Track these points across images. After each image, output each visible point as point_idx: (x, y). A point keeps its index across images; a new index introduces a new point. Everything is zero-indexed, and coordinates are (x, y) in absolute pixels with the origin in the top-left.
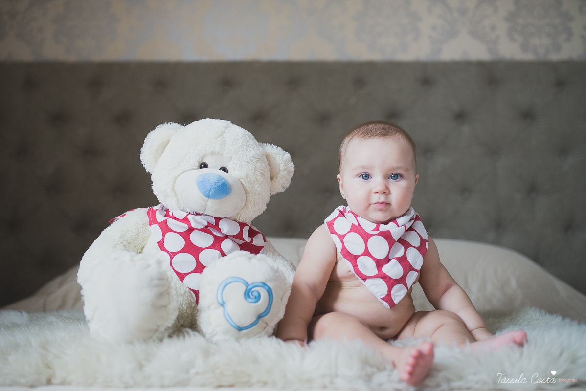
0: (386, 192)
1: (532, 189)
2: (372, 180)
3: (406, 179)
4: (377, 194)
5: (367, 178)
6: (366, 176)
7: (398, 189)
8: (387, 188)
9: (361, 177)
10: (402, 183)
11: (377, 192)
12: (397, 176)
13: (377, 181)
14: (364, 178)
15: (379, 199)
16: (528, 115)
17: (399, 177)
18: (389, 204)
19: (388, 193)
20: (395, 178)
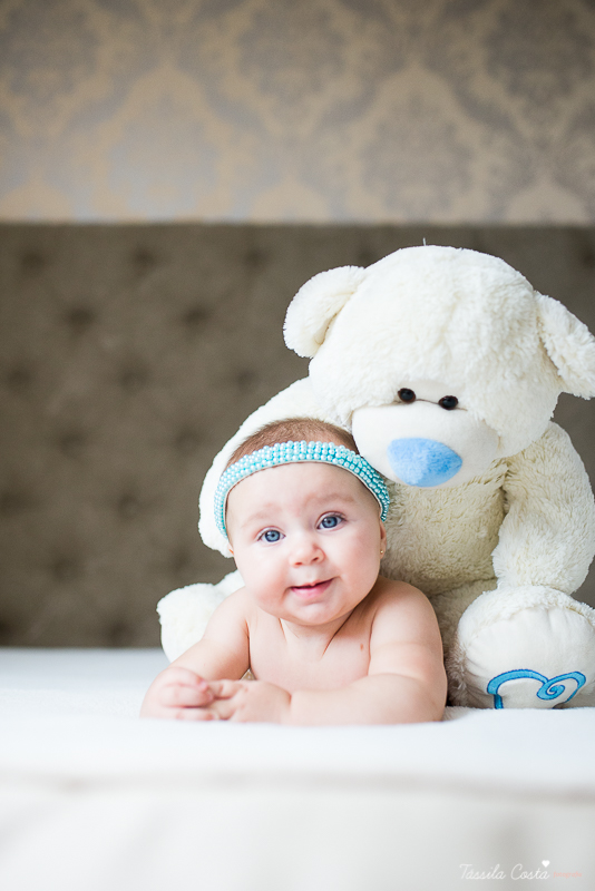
0: (318, 559)
2: (286, 539)
3: (355, 521)
4: (301, 568)
5: (276, 537)
6: (273, 535)
8: (316, 547)
9: (264, 538)
10: (347, 532)
11: (299, 564)
12: (334, 520)
13: (297, 542)
14: (270, 537)
17: (339, 520)
19: (321, 558)
20: (332, 523)
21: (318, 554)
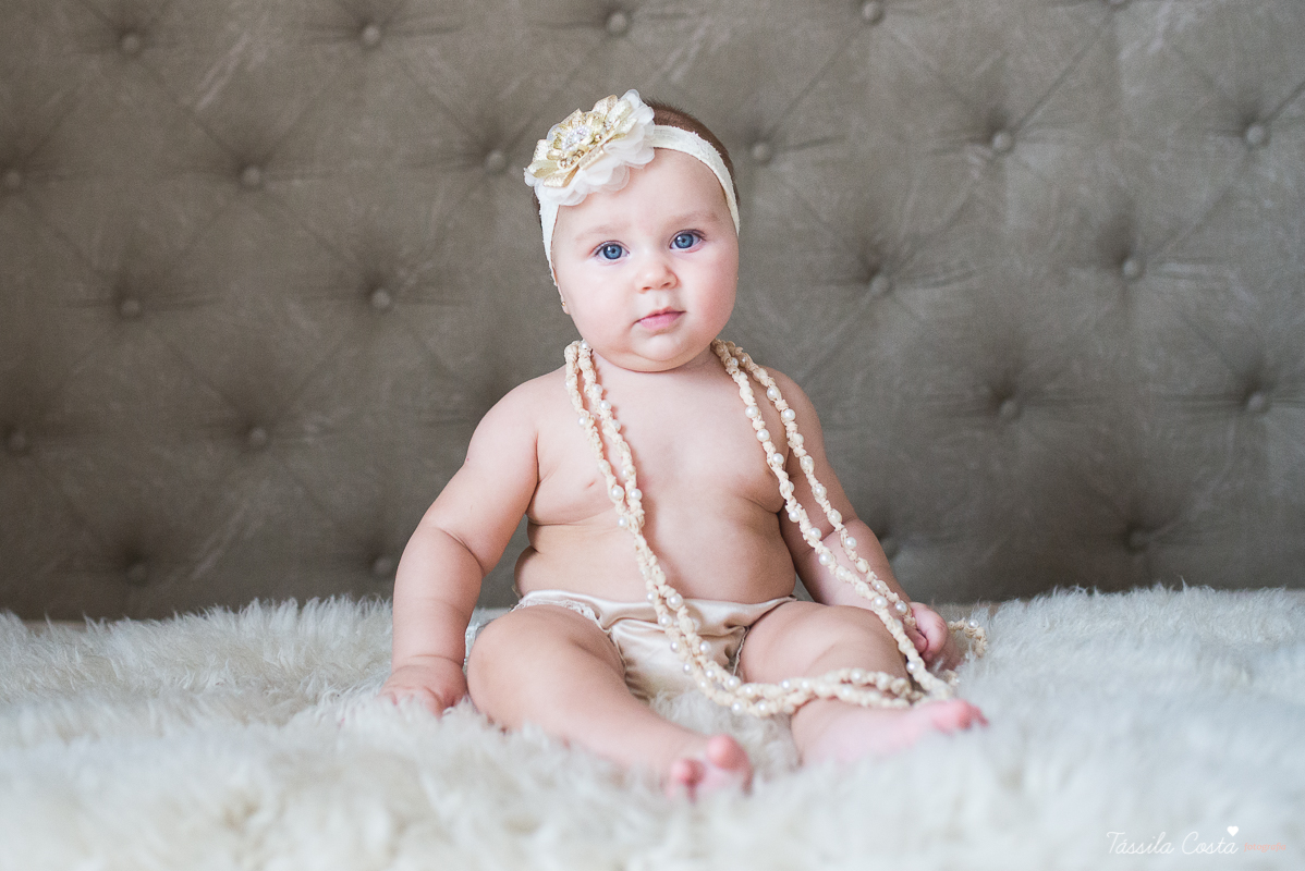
0: (670, 283)
2: (630, 257)
3: (714, 241)
4: (649, 292)
5: (617, 253)
6: (612, 250)
7: (699, 273)
8: (669, 272)
9: (602, 253)
11: (646, 288)
12: (689, 238)
13: (643, 260)
14: (610, 254)
15: (657, 302)
17: (695, 238)
18: (680, 311)
19: (673, 283)
20: (687, 243)
21: (671, 279)
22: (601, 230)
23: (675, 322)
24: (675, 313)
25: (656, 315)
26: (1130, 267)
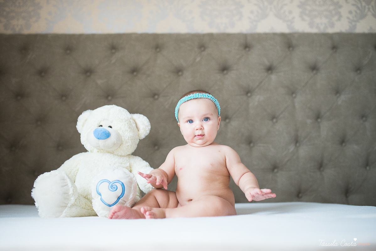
0: (202, 129)
1: (318, 117)
2: (194, 123)
3: (212, 120)
4: (198, 130)
5: (192, 122)
6: (191, 121)
7: (208, 126)
8: (202, 126)
9: (189, 122)
10: (210, 123)
11: (197, 129)
12: (207, 119)
13: (197, 123)
14: (190, 122)
15: (199, 133)
16: (314, 68)
17: (208, 119)
18: (204, 135)
19: (203, 129)
20: (206, 120)
21: (202, 128)
22: (188, 117)
23: (203, 137)
24: (203, 135)
25: (199, 135)
26: (252, 145)
